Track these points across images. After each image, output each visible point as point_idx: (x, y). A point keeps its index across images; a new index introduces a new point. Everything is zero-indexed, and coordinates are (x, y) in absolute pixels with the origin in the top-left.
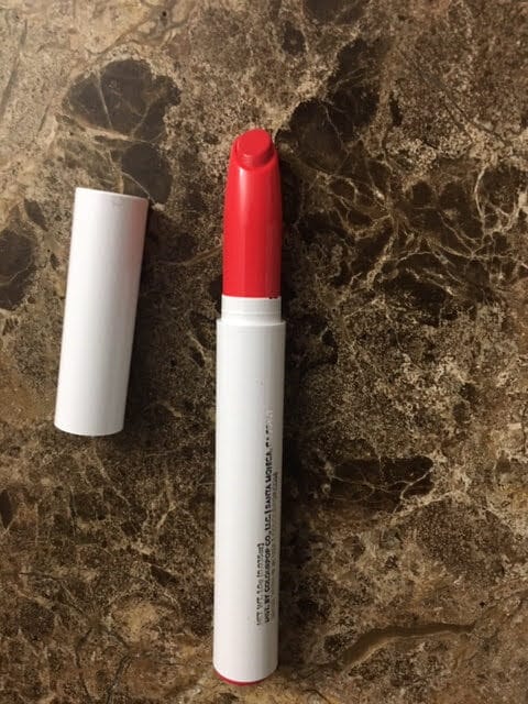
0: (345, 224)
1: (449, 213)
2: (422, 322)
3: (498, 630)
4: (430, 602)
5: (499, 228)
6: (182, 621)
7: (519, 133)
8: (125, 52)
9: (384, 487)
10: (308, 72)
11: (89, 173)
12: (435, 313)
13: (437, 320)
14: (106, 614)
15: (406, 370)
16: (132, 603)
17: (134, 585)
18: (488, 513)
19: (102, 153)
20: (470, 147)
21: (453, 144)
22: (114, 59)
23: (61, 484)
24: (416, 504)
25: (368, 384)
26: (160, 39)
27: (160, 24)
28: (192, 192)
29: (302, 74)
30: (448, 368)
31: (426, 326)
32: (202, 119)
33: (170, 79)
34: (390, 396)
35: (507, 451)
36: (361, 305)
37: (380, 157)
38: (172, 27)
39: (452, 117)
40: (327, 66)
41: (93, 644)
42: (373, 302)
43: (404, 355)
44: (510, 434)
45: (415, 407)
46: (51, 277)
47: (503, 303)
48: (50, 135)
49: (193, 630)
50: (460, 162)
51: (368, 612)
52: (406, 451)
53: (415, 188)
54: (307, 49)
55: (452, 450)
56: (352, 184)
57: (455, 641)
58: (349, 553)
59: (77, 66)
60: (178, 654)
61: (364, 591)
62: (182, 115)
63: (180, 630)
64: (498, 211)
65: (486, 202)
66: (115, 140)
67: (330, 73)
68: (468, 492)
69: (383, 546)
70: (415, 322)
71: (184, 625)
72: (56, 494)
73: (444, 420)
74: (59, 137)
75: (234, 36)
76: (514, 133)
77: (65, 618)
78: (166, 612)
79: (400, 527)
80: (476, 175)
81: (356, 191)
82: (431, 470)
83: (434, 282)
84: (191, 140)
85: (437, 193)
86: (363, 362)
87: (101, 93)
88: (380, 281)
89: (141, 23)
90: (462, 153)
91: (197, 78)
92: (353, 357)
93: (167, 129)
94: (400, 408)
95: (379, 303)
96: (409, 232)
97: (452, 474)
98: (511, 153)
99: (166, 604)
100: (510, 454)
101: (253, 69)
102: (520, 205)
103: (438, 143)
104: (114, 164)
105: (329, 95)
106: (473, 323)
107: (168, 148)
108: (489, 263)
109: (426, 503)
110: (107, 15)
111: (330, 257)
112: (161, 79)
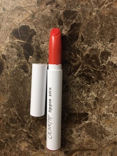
0: (71, 62)
1: (93, 61)
2: (87, 83)
3: (102, 151)
4: (87, 144)
5: (104, 64)
6: (33, 146)
7: (109, 44)
8: (25, 23)
9: (78, 119)
10: (64, 29)
11: (16, 49)
12: (90, 82)
13: (90, 83)
14: (17, 144)
15: (83, 94)
16: (22, 142)
17: (23, 138)
18: (100, 125)
19: (19, 45)
20: (98, 47)
21: (95, 46)
22: (22, 25)
23: (7, 116)
24: (85, 123)
25: (75, 96)
26: (32, 21)
27: (32, 18)
28: (38, 54)
29: (63, 30)
30: (92, 94)
31: (88, 85)
32: (41, 38)
33: (34, 30)
34: (80, 99)
35: (105, 112)
36: (74, 79)
37: (79, 48)
38: (35, 19)
39: (94, 40)
40: (68, 28)
41: (13, 151)
42: (77, 79)
43: (83, 90)
44: (105, 108)
45: (85, 102)
46: (7, 71)
47: (105, 80)
48: (8, 41)
49: (35, 148)
50: (96, 50)
51: (74, 146)
52: (83, 111)
53: (86, 55)
54: (64, 24)
55: (93, 111)
56: (73, 54)
57: (93, 153)
58: (70, 133)
59: (14, 26)
60: (32, 153)
61: (73, 141)
62: (36, 37)
63: (33, 148)
64: (104, 60)
65: (101, 58)
66: (22, 42)
67: (68, 30)
68: (96, 121)
69: (77, 132)
70: (85, 84)
71: (34, 147)
72: (6, 118)
73: (91, 105)
74: (10, 41)
75: (48, 21)
76: (108, 44)
77: (8, 145)
78: (30, 144)
79: (81, 128)
80: (99, 53)
81: (73, 55)
82: (88, 116)
83: (90, 75)
84: (38, 43)
85: (91, 56)
86: (74, 92)
87: (19, 32)
88: (78, 74)
89: (28, 18)
90: (96, 48)
91: (40, 30)
92: (72, 91)
93: (33, 40)
94: (82, 102)
95: (78, 79)
96: (85, 64)
97: (93, 117)
98: (107, 48)
99: (29, 143)
100: (105, 113)
101: (52, 28)
102: (109, 59)
103: (91, 46)
104: (21, 47)
105: (68, 35)
106: (98, 84)
107: (33, 44)
108: (102, 72)
109: (87, 123)
110: (21, 15)
111: (67, 69)
112: (32, 30)
